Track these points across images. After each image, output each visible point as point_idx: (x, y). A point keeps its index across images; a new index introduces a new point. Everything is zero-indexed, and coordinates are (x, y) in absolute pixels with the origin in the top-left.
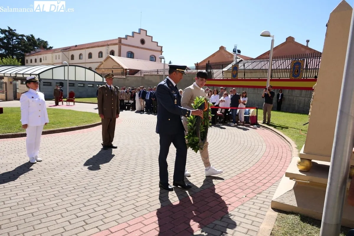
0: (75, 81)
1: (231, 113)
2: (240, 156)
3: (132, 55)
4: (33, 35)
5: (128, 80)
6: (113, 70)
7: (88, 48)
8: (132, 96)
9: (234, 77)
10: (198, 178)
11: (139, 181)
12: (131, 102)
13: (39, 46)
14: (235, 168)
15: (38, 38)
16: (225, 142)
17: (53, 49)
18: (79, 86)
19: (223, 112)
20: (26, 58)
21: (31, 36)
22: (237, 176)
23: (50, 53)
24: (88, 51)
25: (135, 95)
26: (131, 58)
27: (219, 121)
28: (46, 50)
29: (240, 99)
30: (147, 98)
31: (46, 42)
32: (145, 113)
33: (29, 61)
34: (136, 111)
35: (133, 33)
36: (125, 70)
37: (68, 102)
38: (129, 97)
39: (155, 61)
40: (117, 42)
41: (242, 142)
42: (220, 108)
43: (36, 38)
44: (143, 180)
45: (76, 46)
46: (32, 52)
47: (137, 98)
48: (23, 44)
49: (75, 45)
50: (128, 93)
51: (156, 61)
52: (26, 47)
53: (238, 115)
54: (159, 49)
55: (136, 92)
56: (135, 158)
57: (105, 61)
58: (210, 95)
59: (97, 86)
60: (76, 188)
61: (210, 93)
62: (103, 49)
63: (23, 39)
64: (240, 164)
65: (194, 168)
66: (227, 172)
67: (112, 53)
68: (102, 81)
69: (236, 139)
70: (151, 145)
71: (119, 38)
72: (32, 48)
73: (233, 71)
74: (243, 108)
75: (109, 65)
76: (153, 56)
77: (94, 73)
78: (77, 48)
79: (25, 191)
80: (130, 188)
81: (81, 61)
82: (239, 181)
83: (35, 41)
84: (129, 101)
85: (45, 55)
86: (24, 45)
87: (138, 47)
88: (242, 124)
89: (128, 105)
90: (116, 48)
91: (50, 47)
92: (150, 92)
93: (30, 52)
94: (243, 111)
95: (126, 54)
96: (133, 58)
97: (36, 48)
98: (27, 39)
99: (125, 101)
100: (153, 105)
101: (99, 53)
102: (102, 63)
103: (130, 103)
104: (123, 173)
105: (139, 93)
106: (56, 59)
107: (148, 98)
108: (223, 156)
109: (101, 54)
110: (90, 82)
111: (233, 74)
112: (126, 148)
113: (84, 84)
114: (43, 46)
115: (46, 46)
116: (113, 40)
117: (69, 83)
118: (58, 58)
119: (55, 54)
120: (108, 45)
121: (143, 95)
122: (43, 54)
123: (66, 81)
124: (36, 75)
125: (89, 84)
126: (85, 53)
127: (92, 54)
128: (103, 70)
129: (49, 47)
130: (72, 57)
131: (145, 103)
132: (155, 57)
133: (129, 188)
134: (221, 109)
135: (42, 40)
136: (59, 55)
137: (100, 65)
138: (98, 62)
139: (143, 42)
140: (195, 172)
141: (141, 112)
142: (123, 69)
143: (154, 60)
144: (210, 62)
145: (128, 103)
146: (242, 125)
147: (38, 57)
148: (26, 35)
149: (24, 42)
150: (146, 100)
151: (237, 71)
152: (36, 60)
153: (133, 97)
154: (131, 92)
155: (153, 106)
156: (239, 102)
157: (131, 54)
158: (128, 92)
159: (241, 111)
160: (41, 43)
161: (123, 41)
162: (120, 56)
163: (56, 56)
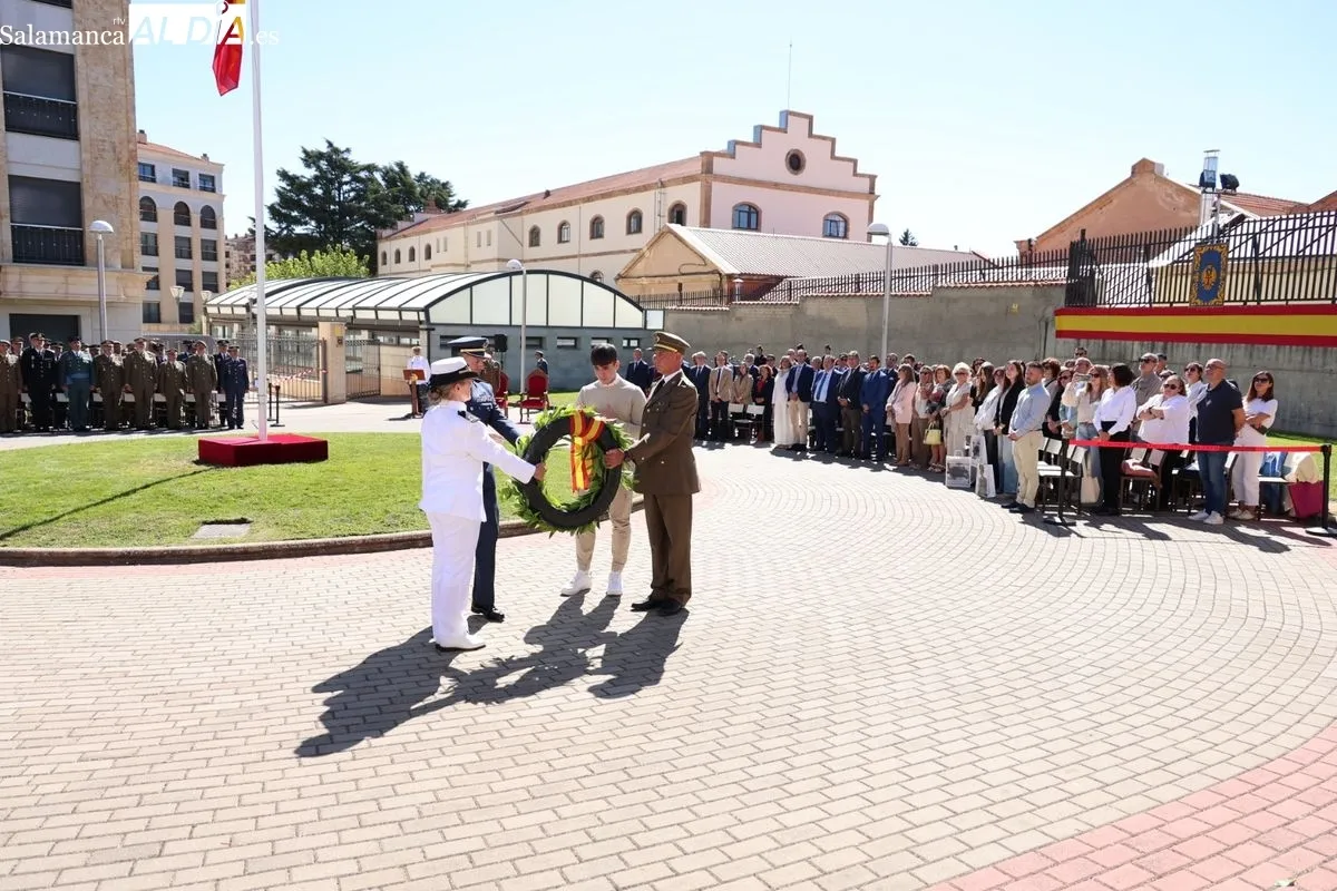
0: (547, 327)
1: (1195, 466)
2: (1247, 678)
3: (754, 217)
4: (405, 165)
5: (739, 319)
6: (680, 279)
7: (589, 199)
8: (760, 387)
9: (1207, 300)
10: (1061, 773)
11: (820, 763)
12: (756, 410)
13: (423, 200)
14: (1227, 736)
15: (418, 174)
16: (1171, 603)
17: (469, 211)
18: (559, 347)
19: (1158, 464)
20: (383, 247)
21: (397, 169)
22: (1242, 777)
23: (460, 225)
24: (590, 211)
25: (770, 384)
26: (749, 228)
27: (1137, 500)
28: (446, 215)
29: (1241, 405)
30: (818, 398)
31: (445, 185)
32: (813, 458)
33: (391, 258)
34: (773, 446)
35: (760, 129)
36: (725, 280)
37: (525, 411)
38: (748, 391)
39: (845, 237)
40: (697, 169)
41: (1256, 611)
42: (1142, 444)
43: (414, 172)
44: (834, 759)
45: (548, 194)
46: (401, 224)
47: (779, 395)
48: (371, 197)
49: (544, 191)
50: (742, 377)
51: (850, 234)
52: (381, 209)
53: (1228, 478)
54: (864, 185)
55: (776, 372)
56: (794, 660)
57: (651, 245)
58: (1096, 388)
59: (625, 343)
60: (596, 772)
61: (1096, 383)
62: (646, 202)
63: (372, 180)
64: (1250, 718)
65: (1040, 724)
66: (1192, 755)
67: (678, 214)
68: (640, 324)
69: (1223, 590)
70: (850, 604)
71: (702, 154)
72: (399, 208)
73: (1198, 271)
74: (1253, 449)
75: (667, 259)
76: (837, 218)
77: (612, 295)
78: (550, 200)
79: (433, 765)
80: (790, 788)
81: (564, 249)
82: (1250, 803)
83: (412, 186)
84: (745, 408)
85: (440, 235)
86: (376, 199)
87: (776, 186)
88: (1248, 516)
89: (746, 421)
90: (690, 195)
91: (459, 202)
92: (830, 373)
93: (393, 225)
94: (1255, 461)
95: (729, 214)
96: (757, 229)
97: (412, 208)
98: (384, 179)
99: (734, 408)
100: (844, 423)
101: (629, 218)
102: (642, 256)
103: (749, 416)
104: (755, 722)
105: (787, 374)
106: (479, 246)
107: (823, 398)
108: (1169, 675)
109: (635, 221)
110: (599, 332)
111: (1200, 283)
112: (754, 613)
113: (576, 339)
114: (436, 199)
115: (446, 201)
116: (682, 162)
117: (528, 338)
118: (484, 241)
119: (473, 229)
120: (663, 185)
121: (802, 387)
122: (437, 230)
123: (516, 329)
124: (418, 310)
125: (594, 338)
126: (580, 218)
127: (606, 221)
128: (645, 281)
129: (454, 203)
130: (535, 237)
131: (810, 415)
132: (846, 221)
133: (785, 787)
134: (1144, 451)
135: (432, 181)
136: (489, 233)
137: (635, 263)
138: (624, 252)
139: (795, 162)
140: (1046, 741)
141: (794, 450)
142: (720, 274)
143: (841, 234)
144: (1087, 237)
145: (745, 415)
146: (1249, 523)
147: (419, 242)
148: (381, 166)
149: (376, 192)
150: (815, 406)
151: (1218, 274)
152: (412, 251)
153: (763, 392)
154: (753, 371)
155: (841, 429)
156: (1237, 420)
157: (749, 213)
158: (743, 371)
159: (1243, 461)
160: (429, 191)
161: (720, 166)
162: (709, 227)
163: (479, 234)
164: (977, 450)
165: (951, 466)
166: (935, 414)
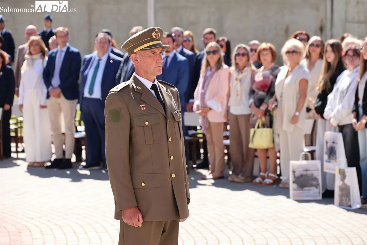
30: (91, 92)
107: (97, 93)
164: (332, 152)
165: (298, 174)
166: (263, 108)
